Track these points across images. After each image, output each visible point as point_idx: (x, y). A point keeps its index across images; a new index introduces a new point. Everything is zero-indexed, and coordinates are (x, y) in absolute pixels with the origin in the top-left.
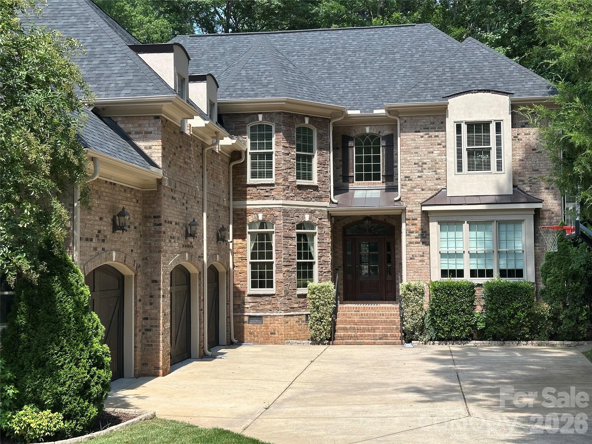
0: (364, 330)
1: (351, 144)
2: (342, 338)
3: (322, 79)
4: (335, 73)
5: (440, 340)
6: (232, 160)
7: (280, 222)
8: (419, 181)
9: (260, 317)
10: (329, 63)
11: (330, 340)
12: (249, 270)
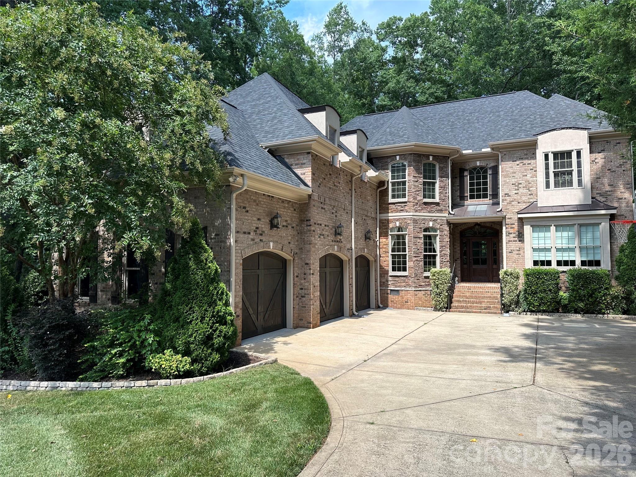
0: (473, 302)
1: (466, 173)
2: (456, 307)
3: (447, 132)
4: (457, 128)
5: (532, 311)
6: (378, 187)
7: (411, 227)
8: (516, 197)
9: (398, 291)
10: (453, 122)
11: (447, 308)
12: (390, 259)
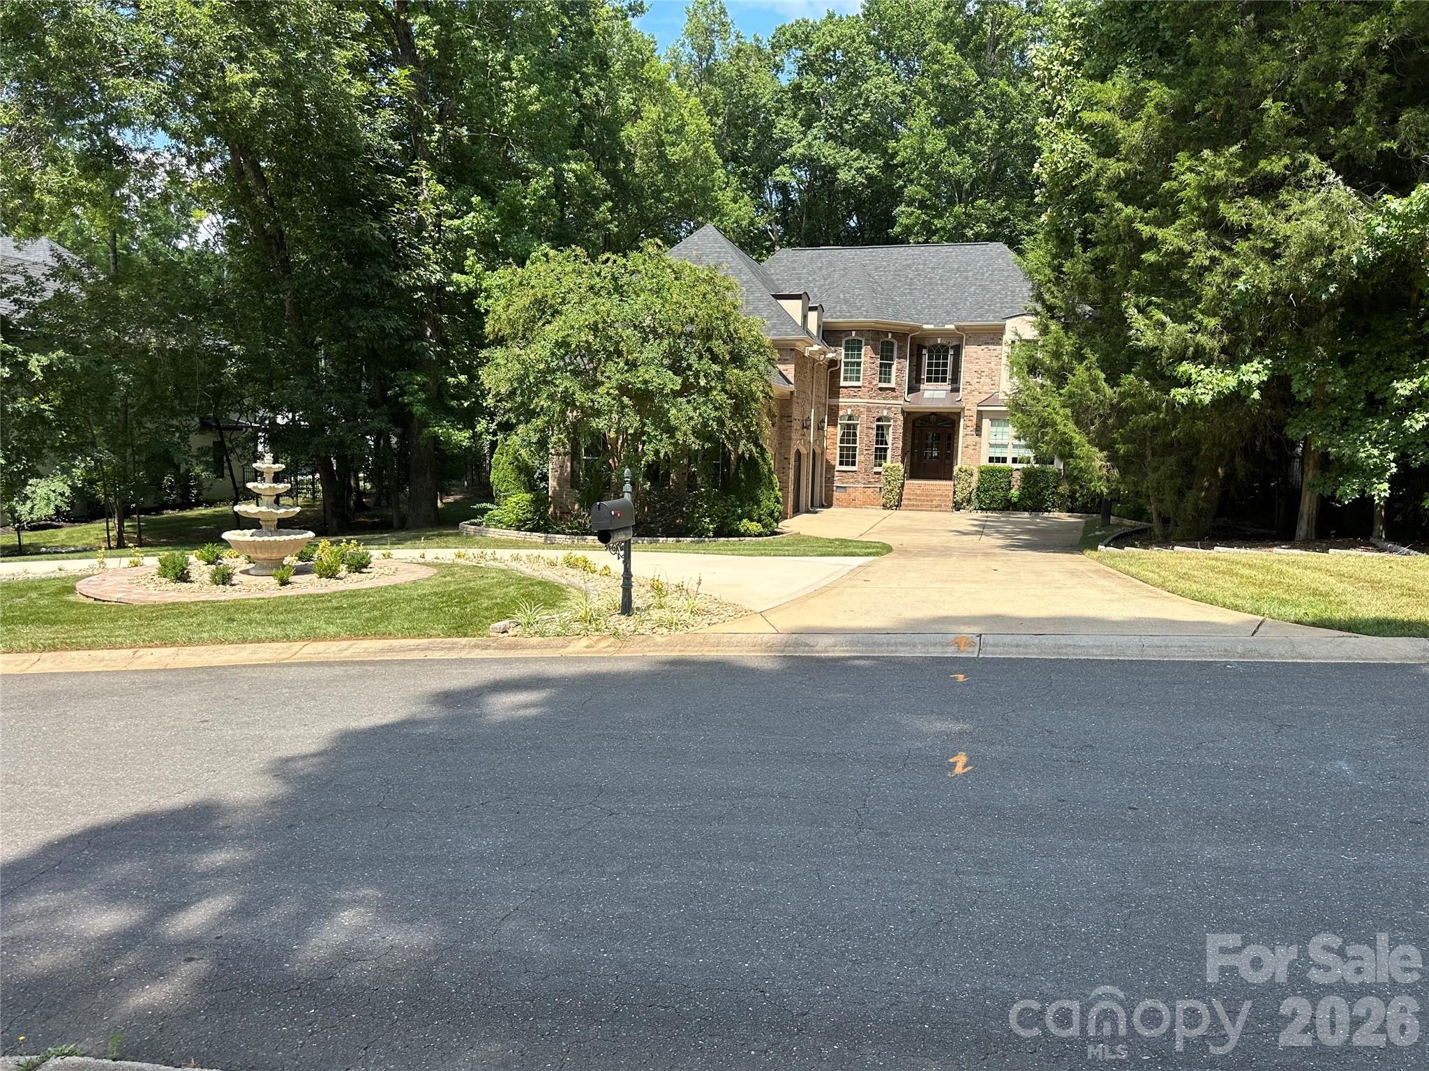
1: (924, 352)
2: (906, 506)
5: (982, 509)
7: (864, 416)
8: (977, 386)
9: (845, 487)
10: (911, 279)
11: (897, 506)
12: (838, 452)
